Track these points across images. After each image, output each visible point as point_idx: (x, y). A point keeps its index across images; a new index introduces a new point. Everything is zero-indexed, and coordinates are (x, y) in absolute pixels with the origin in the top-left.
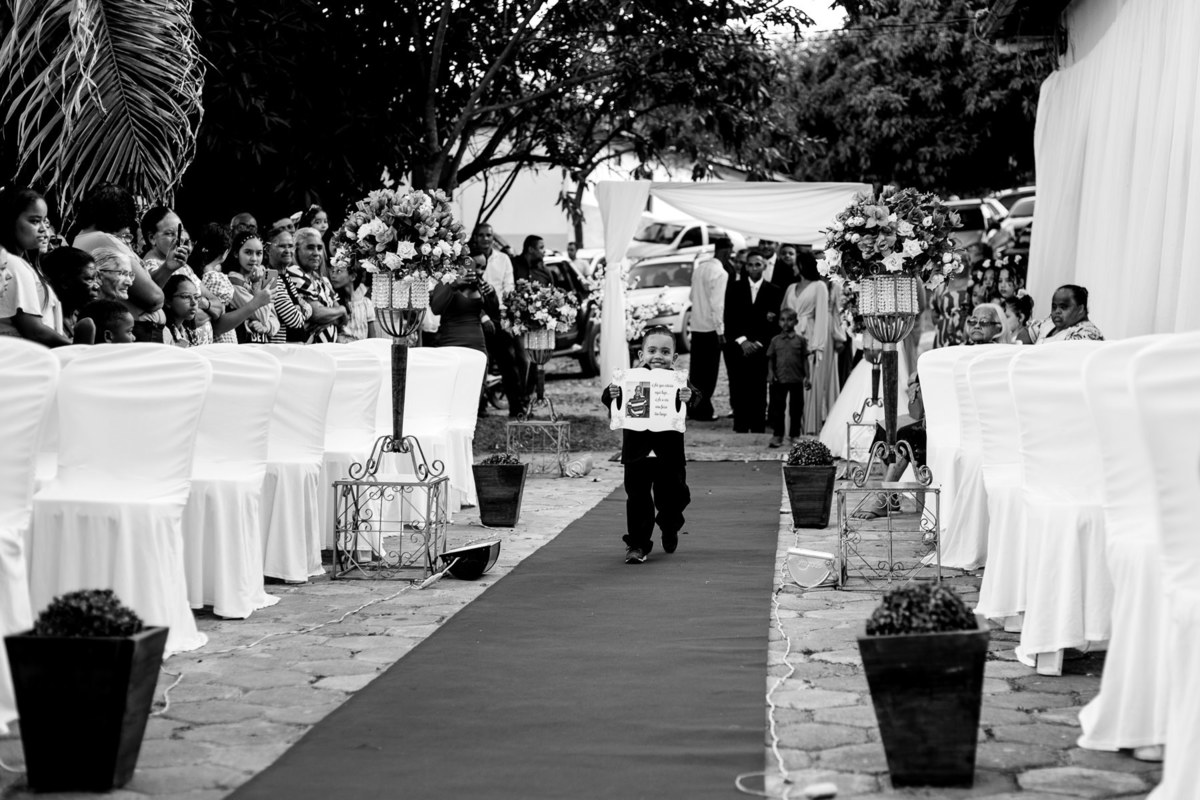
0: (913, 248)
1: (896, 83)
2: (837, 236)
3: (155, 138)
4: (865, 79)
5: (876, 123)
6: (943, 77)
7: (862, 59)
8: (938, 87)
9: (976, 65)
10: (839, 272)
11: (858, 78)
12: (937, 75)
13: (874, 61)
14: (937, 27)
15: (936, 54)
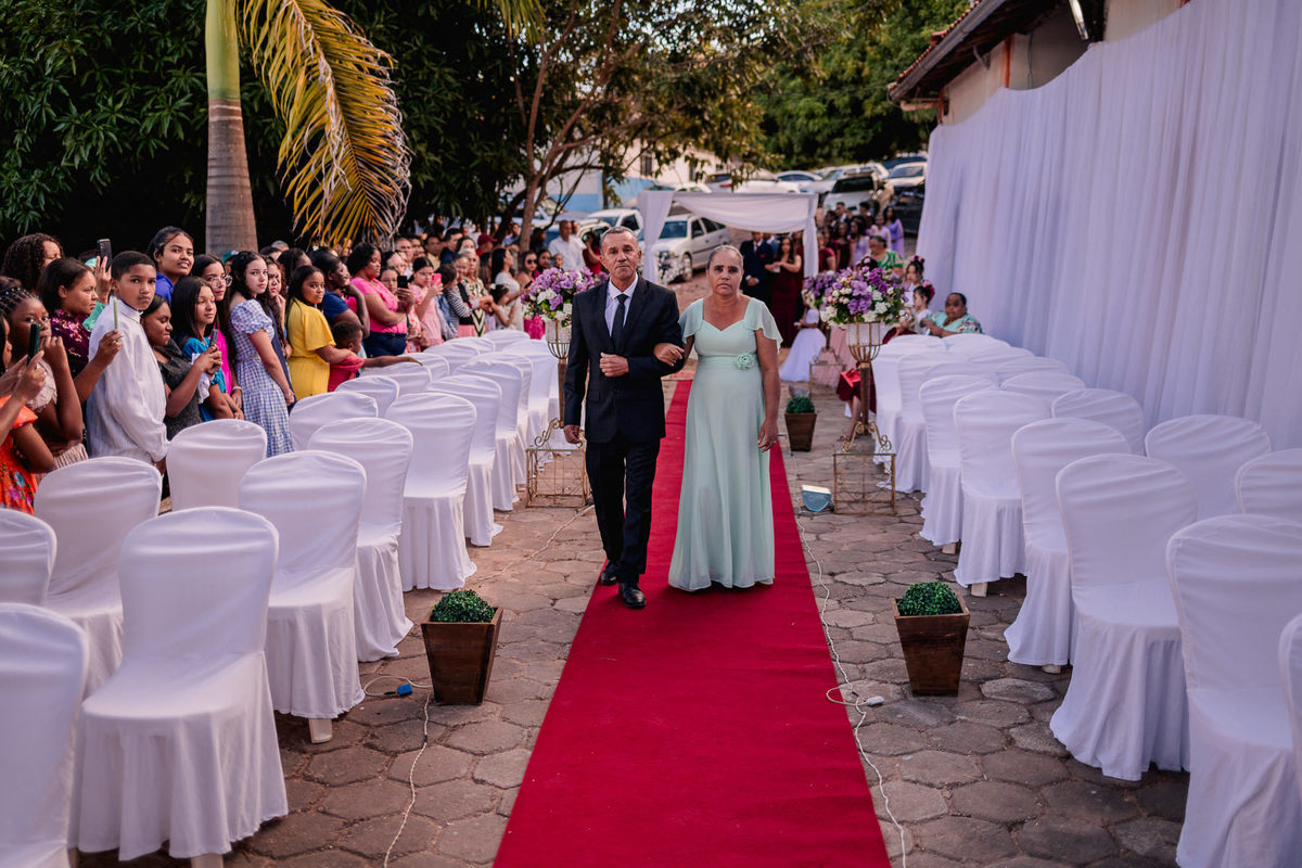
0: (881, 308)
2: (834, 300)
3: (380, 204)
5: (805, 122)
9: (872, 84)
10: (835, 319)
15: (845, 76)
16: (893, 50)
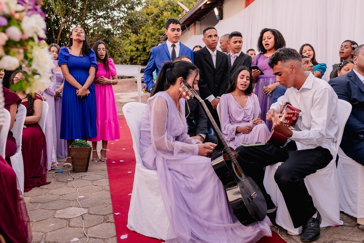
1: (134, 46)
5: (130, 53)
6: (142, 45)
7: (127, 41)
8: (142, 47)
9: (148, 43)
11: (126, 44)
12: (141, 44)
13: (130, 41)
15: (141, 41)
16: (154, 34)
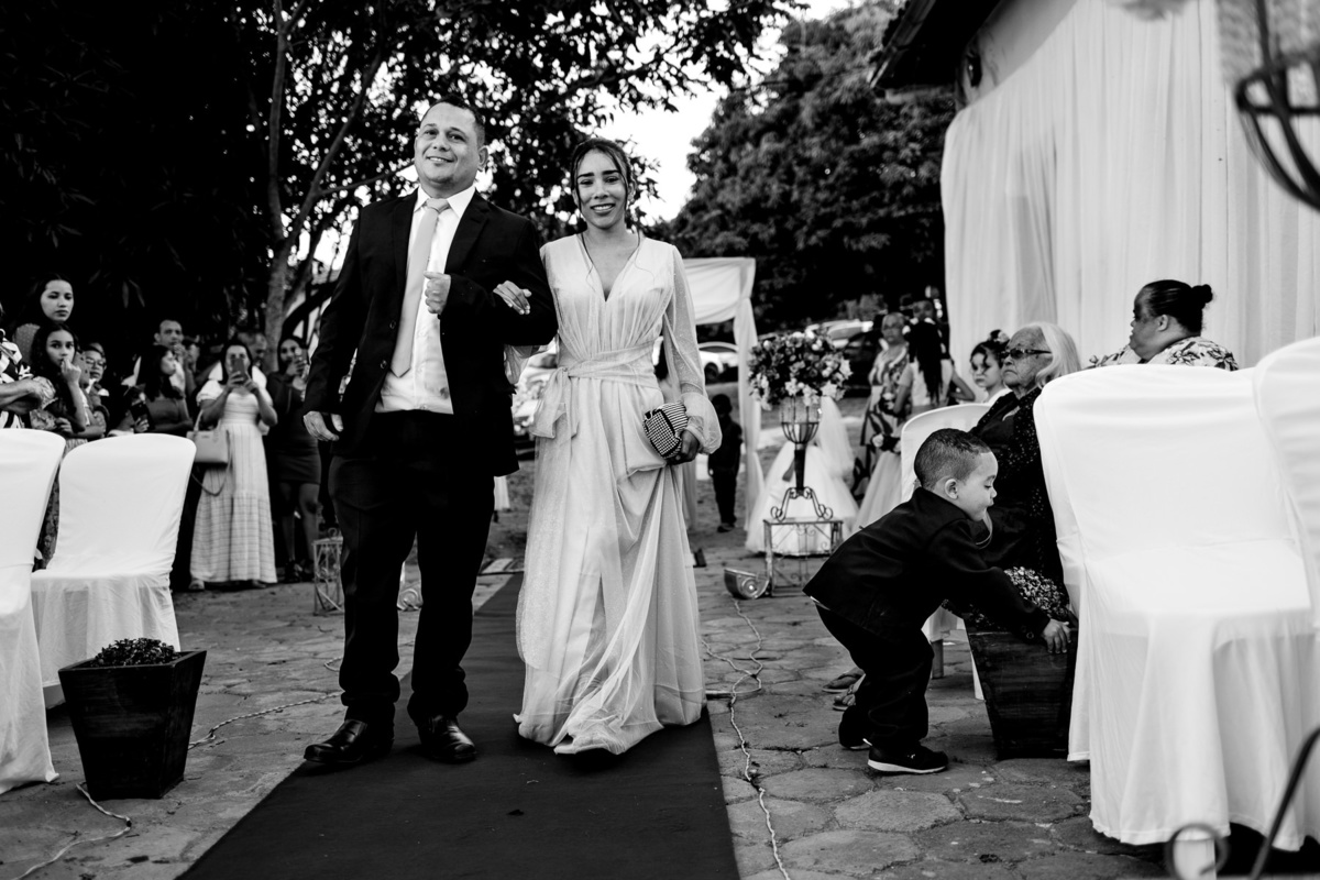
4: (713, 227)
7: (709, 212)
8: (773, 231)
12: (772, 221)
13: (719, 212)
14: (770, 181)
